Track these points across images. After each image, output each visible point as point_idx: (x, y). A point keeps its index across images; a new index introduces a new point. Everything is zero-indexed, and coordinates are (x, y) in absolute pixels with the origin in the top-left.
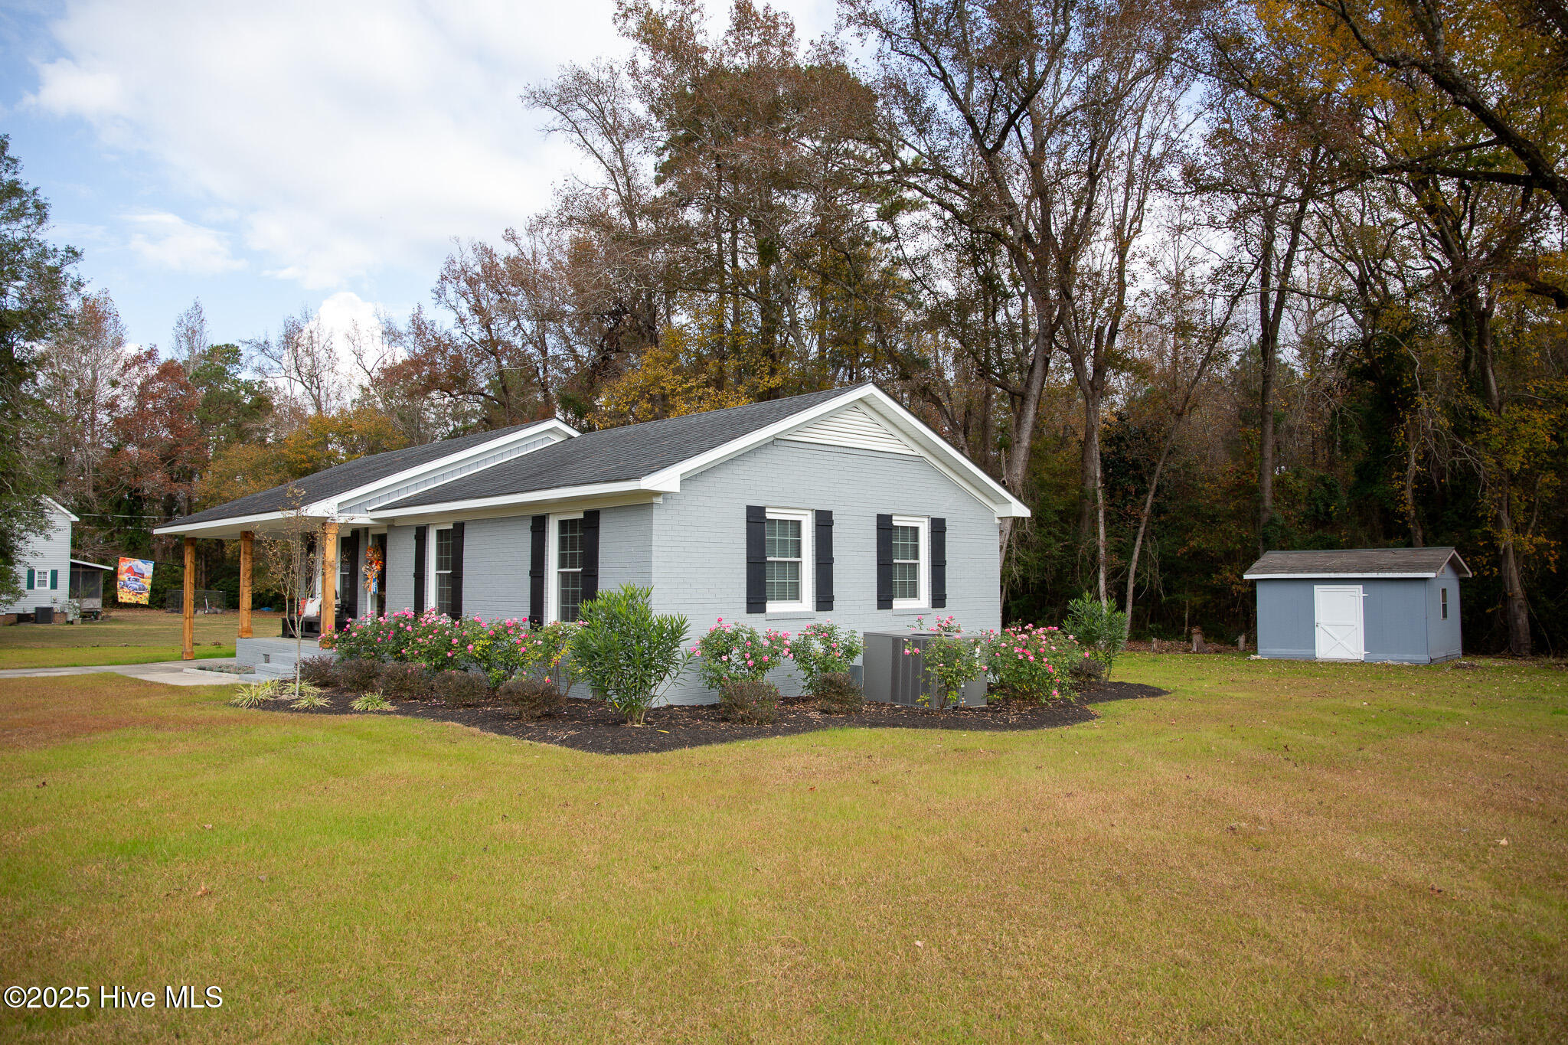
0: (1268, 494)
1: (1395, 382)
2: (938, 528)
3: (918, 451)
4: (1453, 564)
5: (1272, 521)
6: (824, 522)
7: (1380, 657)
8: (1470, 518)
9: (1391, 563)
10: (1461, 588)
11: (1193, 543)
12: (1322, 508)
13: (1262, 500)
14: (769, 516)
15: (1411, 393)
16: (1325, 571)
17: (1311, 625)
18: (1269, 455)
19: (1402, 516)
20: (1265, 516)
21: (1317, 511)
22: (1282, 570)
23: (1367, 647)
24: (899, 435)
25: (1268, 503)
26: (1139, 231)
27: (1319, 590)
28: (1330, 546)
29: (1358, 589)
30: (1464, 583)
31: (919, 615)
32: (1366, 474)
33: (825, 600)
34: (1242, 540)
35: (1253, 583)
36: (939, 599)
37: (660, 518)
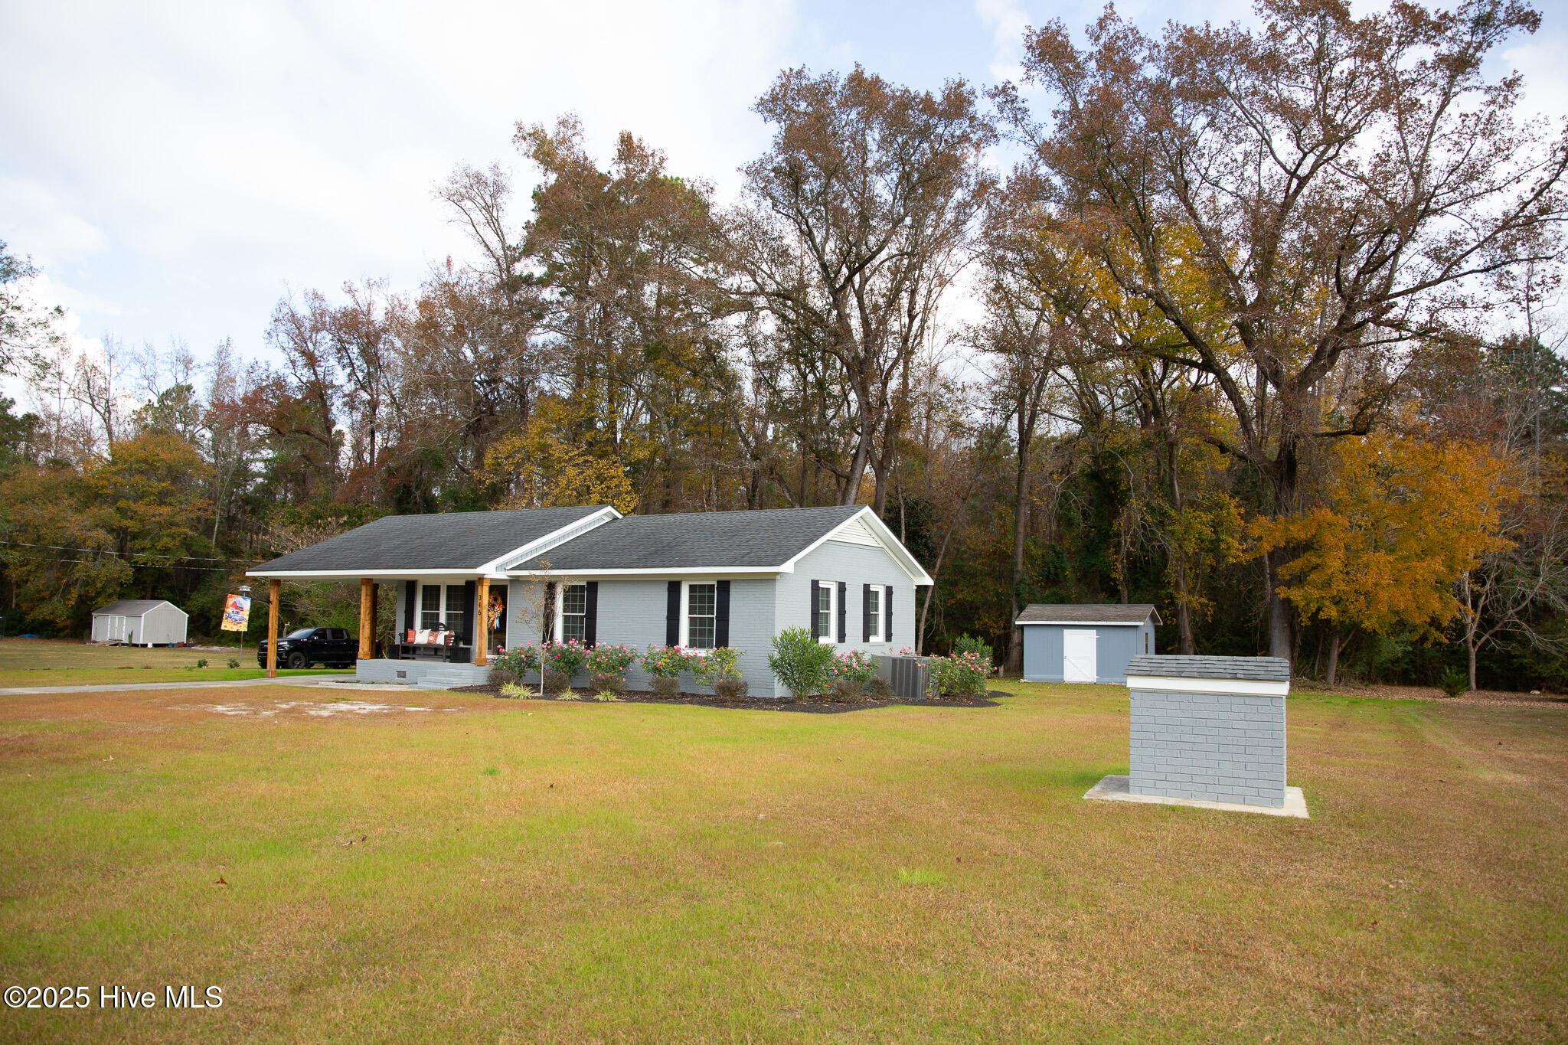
0: (1020, 560)
1: (1114, 484)
2: (889, 591)
3: (882, 545)
4: (1153, 617)
5: (1022, 581)
6: (842, 588)
7: (1106, 680)
8: (1159, 583)
9: (1114, 613)
10: (1156, 632)
11: (960, 596)
12: (1052, 571)
13: (1016, 564)
14: (821, 586)
15: (1126, 494)
16: (1071, 620)
17: (1062, 658)
18: (1021, 530)
19: (1115, 580)
20: (1017, 577)
21: (1049, 572)
22: (1042, 618)
23: (1100, 671)
24: (874, 535)
25: (1020, 567)
26: (920, 343)
27: (1066, 632)
28: (1062, 601)
29: (1093, 632)
30: (1157, 629)
31: (880, 645)
32: (1091, 548)
33: (842, 637)
34: (998, 594)
35: (1022, 627)
36: (889, 637)
37: (780, 586)
